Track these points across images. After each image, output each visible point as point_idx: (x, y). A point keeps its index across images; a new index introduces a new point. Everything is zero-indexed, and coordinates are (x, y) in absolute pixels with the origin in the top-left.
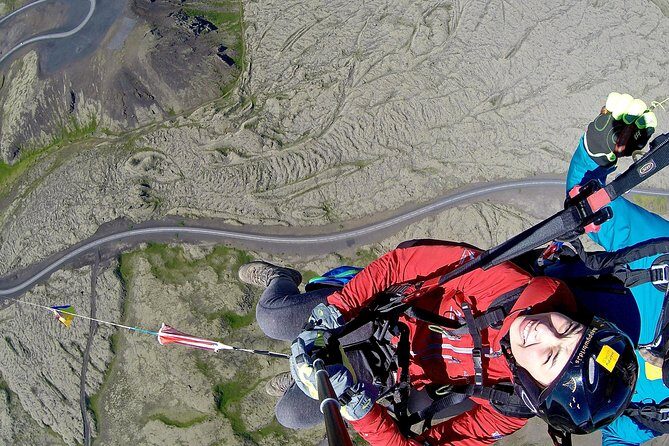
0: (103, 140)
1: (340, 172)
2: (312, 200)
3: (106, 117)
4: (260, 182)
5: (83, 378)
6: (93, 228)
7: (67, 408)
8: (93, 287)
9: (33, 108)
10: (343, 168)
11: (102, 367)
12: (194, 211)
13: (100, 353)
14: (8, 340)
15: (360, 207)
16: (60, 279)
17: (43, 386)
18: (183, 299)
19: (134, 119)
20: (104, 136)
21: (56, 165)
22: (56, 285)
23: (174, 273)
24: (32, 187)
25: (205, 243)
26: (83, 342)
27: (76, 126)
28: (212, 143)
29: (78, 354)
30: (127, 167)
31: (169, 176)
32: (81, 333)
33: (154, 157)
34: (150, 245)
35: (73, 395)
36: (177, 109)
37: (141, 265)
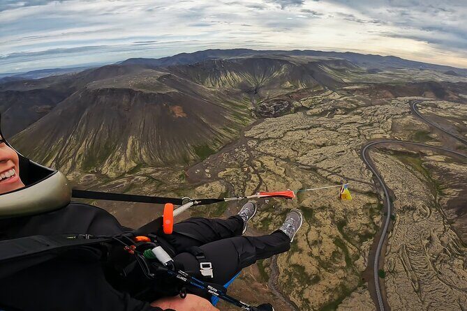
0: (435, 197)
1: (414, 282)
2: (400, 267)
3: (448, 199)
4: (411, 249)
5: (325, 170)
6: (391, 188)
7: (313, 162)
8: (365, 183)
9: (453, 173)
10: (417, 283)
11: (328, 177)
12: (397, 223)
13: (335, 178)
14: (343, 151)
15: (391, 286)
16: (369, 173)
17: (323, 157)
18: (355, 210)
19: (447, 208)
20: (438, 198)
21: (422, 181)
22: (366, 171)
23: (368, 211)
24: (411, 171)
25: (381, 223)
26: (341, 174)
27: (443, 189)
28: (435, 235)
29: (336, 171)
30: (421, 203)
31: (416, 218)
32: (344, 174)
33: (426, 214)
34: (382, 205)
35: (318, 165)
36: (454, 225)
37: (373, 200)
